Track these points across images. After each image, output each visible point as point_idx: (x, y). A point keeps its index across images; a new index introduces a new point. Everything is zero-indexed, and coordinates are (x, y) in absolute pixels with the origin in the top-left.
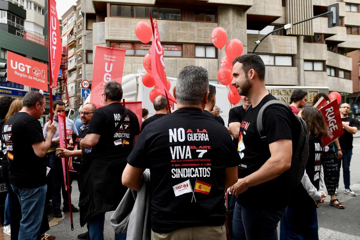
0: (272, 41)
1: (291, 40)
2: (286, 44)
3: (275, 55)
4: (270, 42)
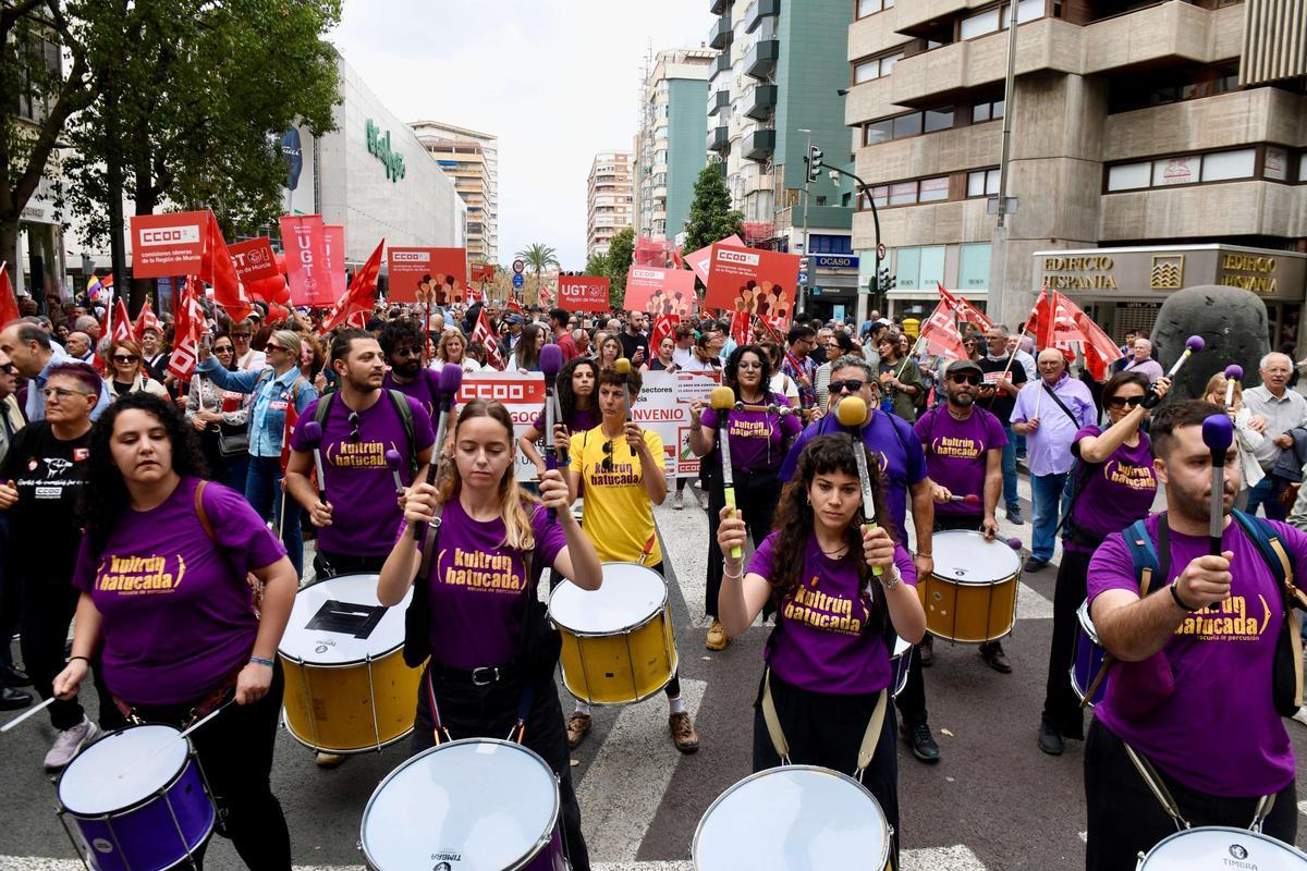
0: (1190, 115)
1: (1250, 101)
2: (1233, 117)
3: (1203, 154)
4: (1186, 119)
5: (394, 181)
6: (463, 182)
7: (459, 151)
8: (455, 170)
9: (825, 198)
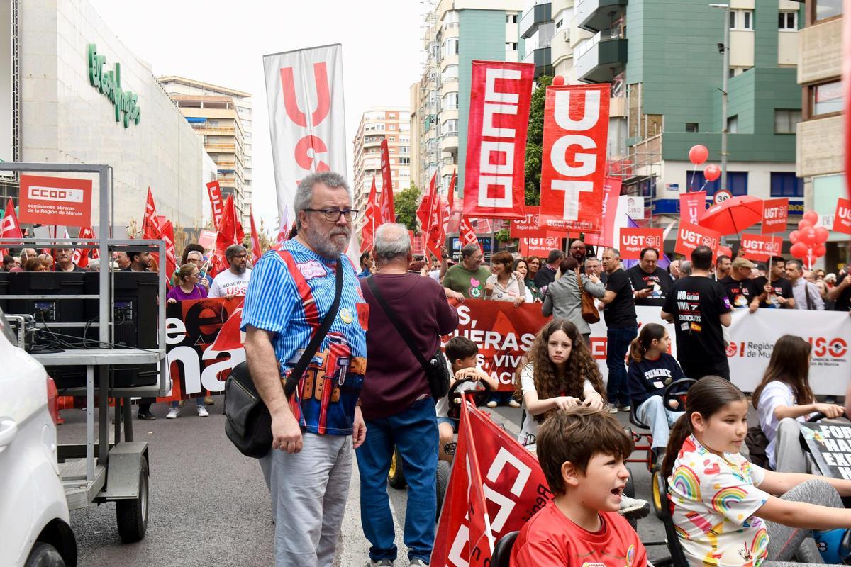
5: (126, 126)
6: (212, 141)
7: (207, 106)
8: (203, 128)
9: (696, 125)
